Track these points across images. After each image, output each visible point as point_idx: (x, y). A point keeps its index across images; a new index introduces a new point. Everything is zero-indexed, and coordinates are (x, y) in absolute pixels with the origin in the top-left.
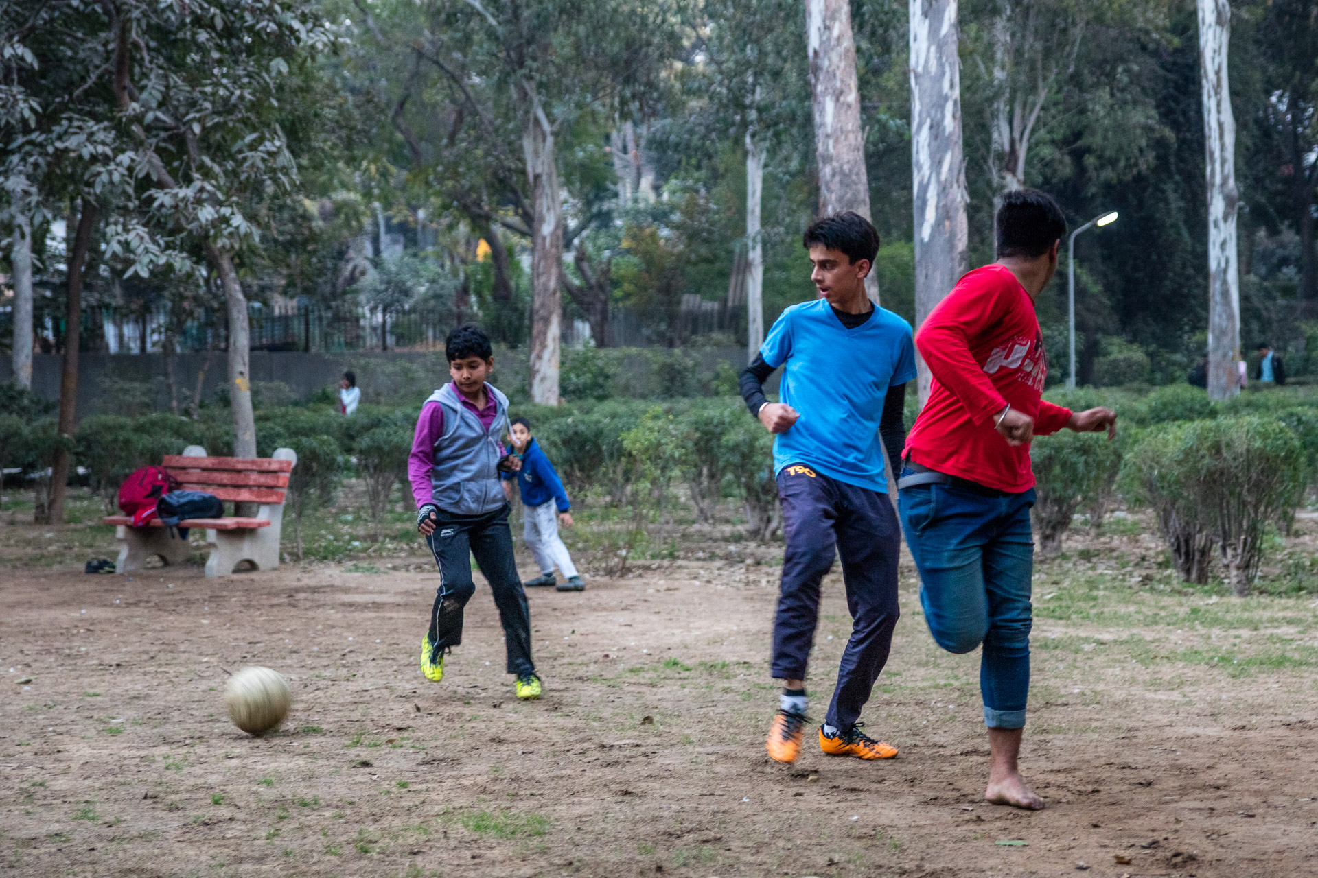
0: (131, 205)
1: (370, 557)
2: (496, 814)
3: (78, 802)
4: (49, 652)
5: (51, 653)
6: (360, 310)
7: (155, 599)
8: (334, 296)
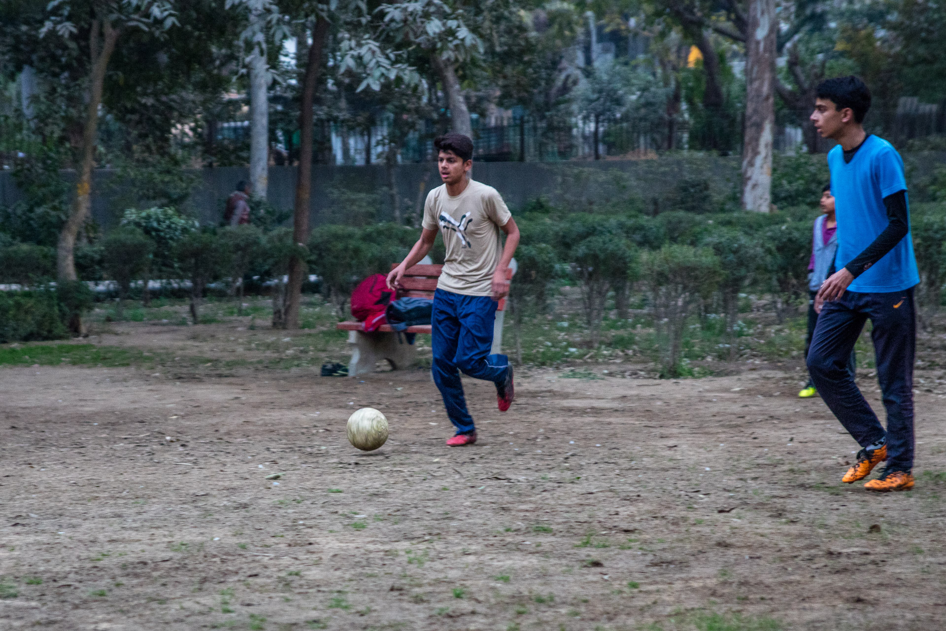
0: (364, 20)
1: (586, 363)
2: (729, 616)
3: (331, 592)
4: (292, 450)
5: (295, 451)
6: (574, 120)
7: (385, 401)
8: (547, 106)
